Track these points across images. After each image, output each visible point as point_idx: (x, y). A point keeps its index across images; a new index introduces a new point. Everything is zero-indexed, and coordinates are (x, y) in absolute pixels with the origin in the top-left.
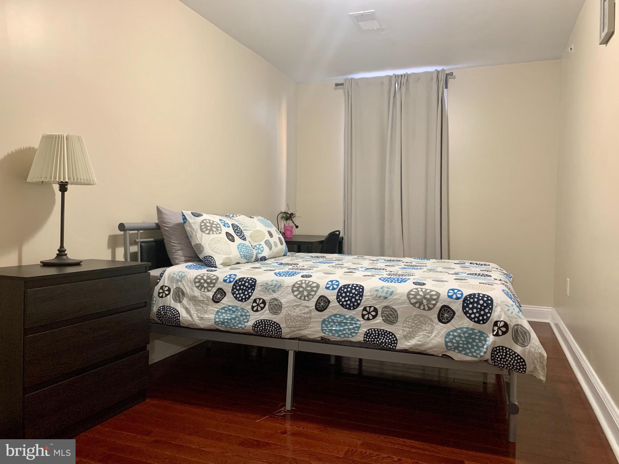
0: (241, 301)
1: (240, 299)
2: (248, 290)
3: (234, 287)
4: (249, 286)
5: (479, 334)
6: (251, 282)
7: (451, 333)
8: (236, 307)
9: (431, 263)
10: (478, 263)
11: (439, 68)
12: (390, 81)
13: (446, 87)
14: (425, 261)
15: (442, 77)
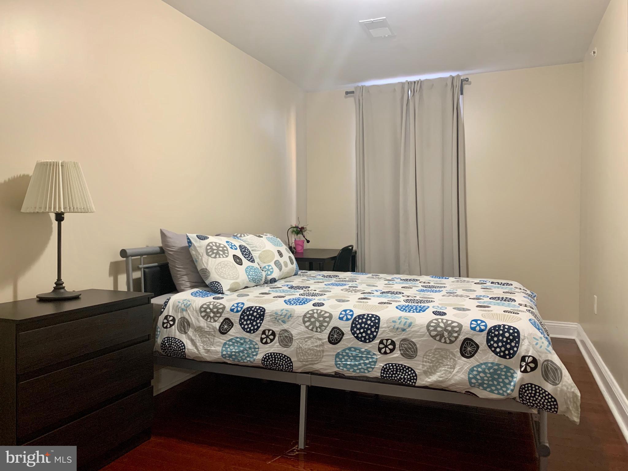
0: (249, 332)
1: (248, 330)
2: (257, 320)
3: (242, 317)
4: (258, 316)
5: (505, 370)
6: (259, 311)
7: (475, 369)
8: (245, 339)
9: (450, 283)
10: (500, 281)
11: (454, 74)
12: (403, 88)
13: (462, 94)
14: (444, 280)
15: (457, 83)
